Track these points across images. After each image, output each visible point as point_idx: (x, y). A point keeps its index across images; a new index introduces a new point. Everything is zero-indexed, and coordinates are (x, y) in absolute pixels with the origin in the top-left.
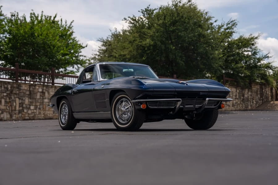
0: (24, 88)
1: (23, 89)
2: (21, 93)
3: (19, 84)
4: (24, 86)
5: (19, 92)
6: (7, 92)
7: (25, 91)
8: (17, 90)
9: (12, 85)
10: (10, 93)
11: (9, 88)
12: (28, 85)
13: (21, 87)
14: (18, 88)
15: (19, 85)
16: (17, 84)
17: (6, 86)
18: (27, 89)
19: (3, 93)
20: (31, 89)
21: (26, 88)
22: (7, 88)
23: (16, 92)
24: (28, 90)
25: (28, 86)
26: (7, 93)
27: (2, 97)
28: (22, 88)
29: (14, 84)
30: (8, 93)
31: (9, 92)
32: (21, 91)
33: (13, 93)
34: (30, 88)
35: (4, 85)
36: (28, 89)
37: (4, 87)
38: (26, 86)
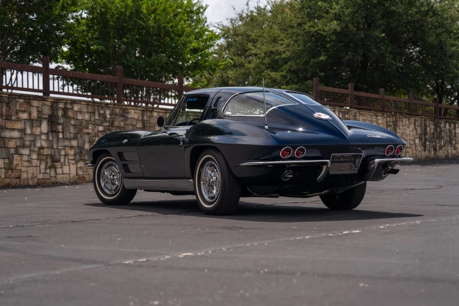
0: (132, 116)
1: (131, 118)
2: (127, 125)
3: (124, 107)
4: (132, 111)
5: (125, 125)
6: (105, 124)
7: (134, 123)
8: (122, 121)
9: (112, 110)
10: (109, 126)
11: (108, 116)
12: (139, 110)
13: (127, 113)
14: (123, 116)
15: (124, 109)
16: (121, 108)
17: (102, 112)
18: (139, 117)
19: (98, 125)
20: (145, 118)
21: (136, 117)
22: (104, 116)
23: (120, 124)
24: (139, 120)
25: (140, 112)
26: (105, 126)
27: (96, 134)
28: (130, 116)
29: (116, 108)
30: (107, 126)
31: (107, 124)
32: (129, 122)
33: (115, 125)
34: (143, 117)
35: (99, 111)
36: (141, 119)
37: (99, 114)
38: (136, 111)
